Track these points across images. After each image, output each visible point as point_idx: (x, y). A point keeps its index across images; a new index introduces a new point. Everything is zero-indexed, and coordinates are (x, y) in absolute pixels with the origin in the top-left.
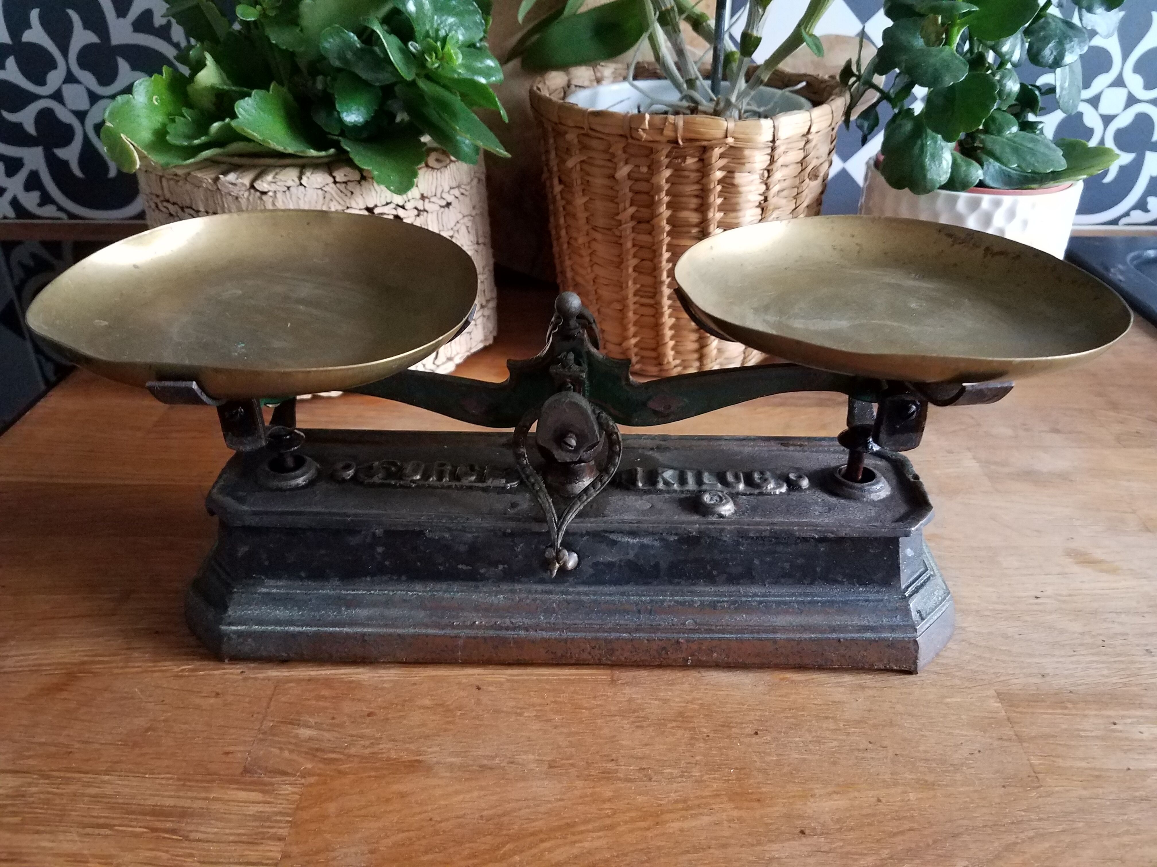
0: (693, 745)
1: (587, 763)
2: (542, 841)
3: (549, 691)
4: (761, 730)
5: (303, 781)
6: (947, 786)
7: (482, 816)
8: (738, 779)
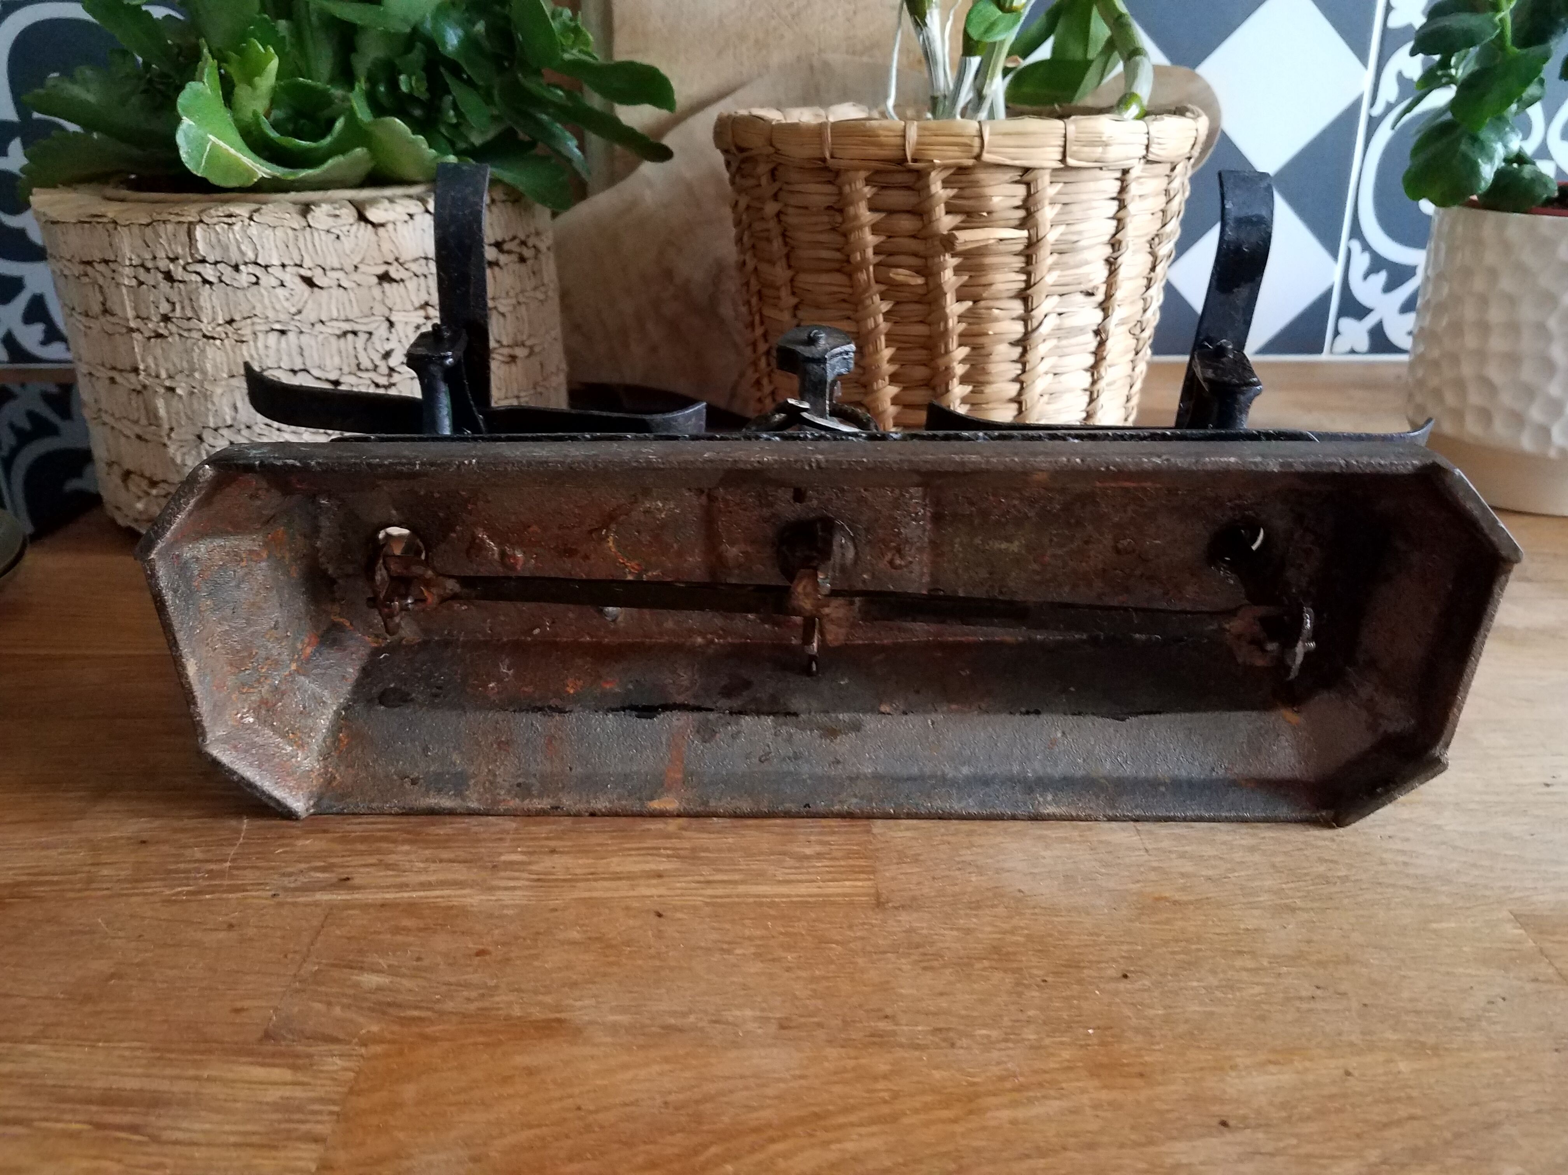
0: (1020, 995)
1: (844, 1021)
2: (772, 1140)
3: (775, 918)
4: (1133, 972)
5: (363, 1050)
6: (1459, 1050)
7: (666, 1103)
8: (1103, 1044)
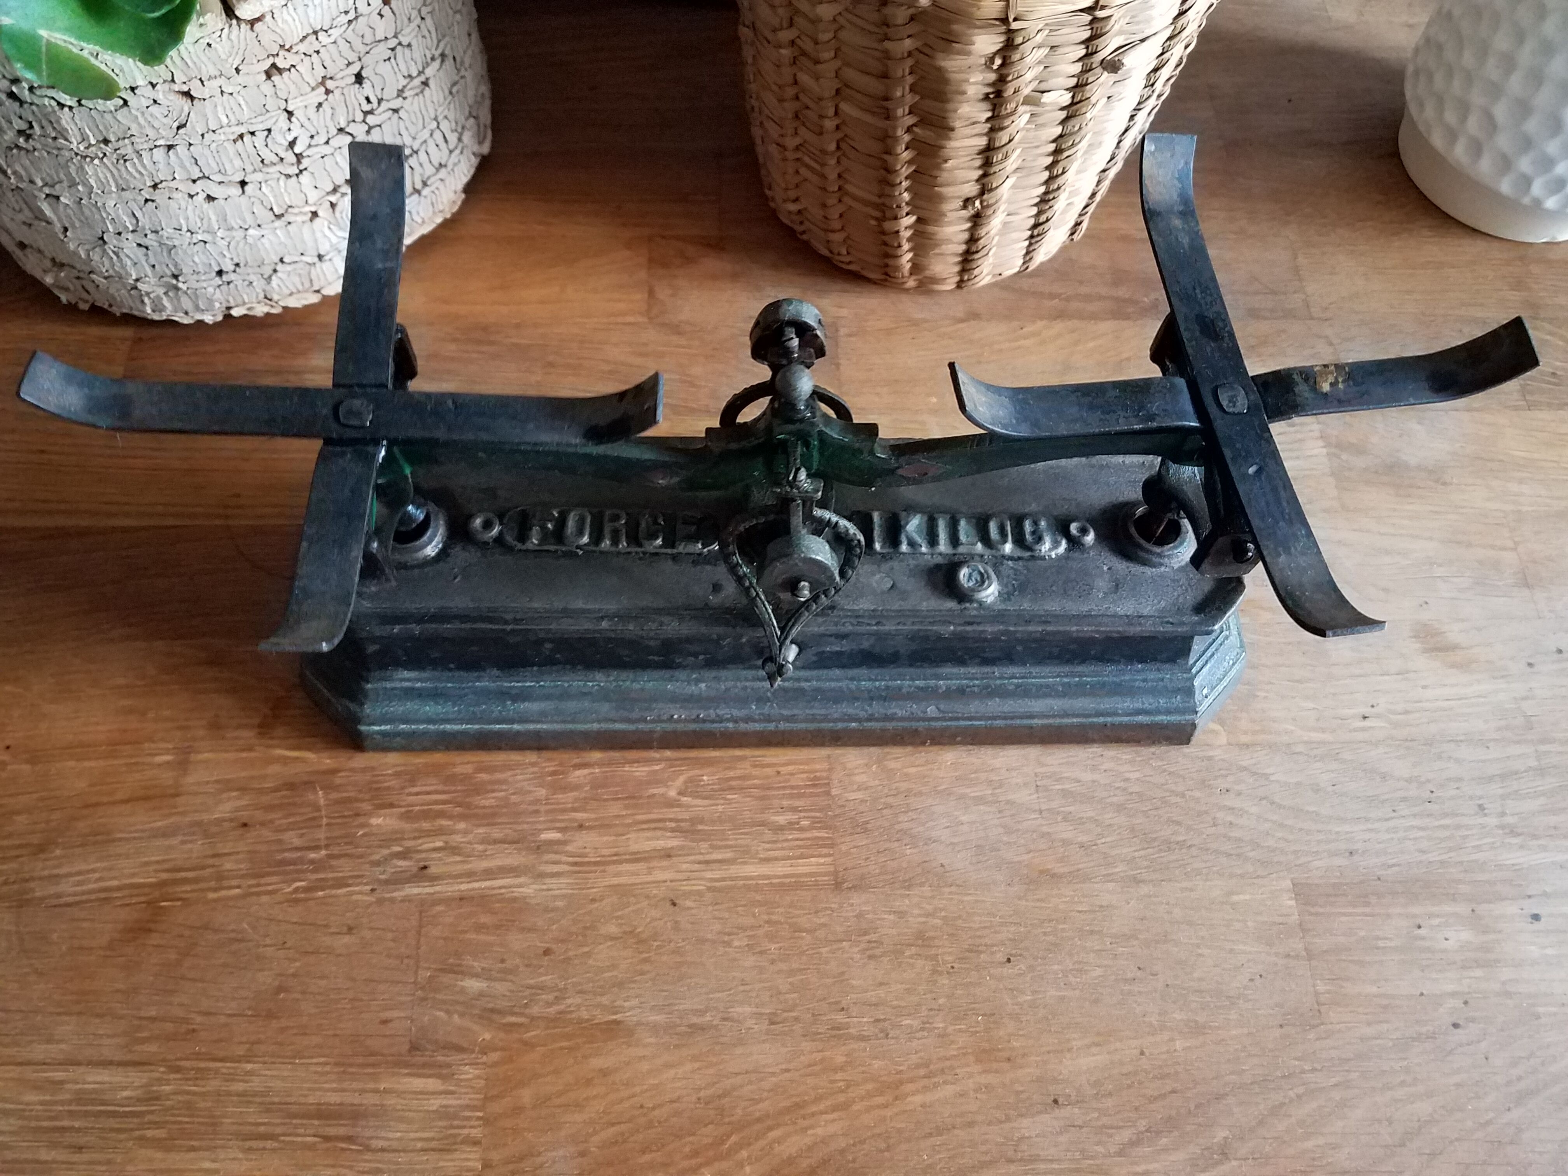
0: (935, 982)
1: (813, 1015)
3: (760, 904)
4: (1015, 956)
5: (485, 1059)
6: (1218, 1028)
7: (699, 1099)
8: (987, 1030)
